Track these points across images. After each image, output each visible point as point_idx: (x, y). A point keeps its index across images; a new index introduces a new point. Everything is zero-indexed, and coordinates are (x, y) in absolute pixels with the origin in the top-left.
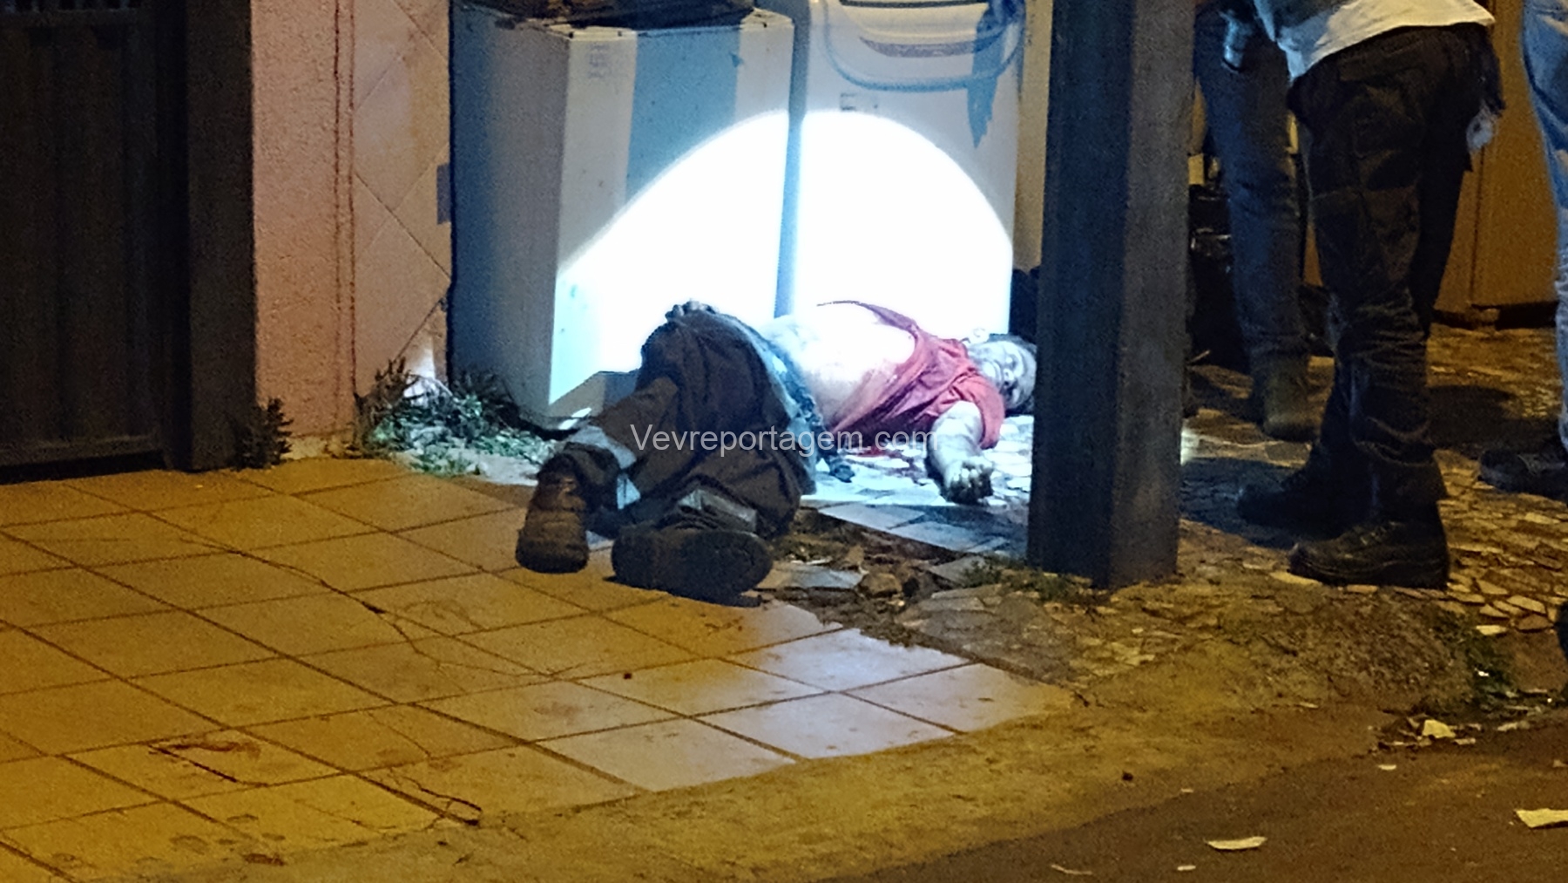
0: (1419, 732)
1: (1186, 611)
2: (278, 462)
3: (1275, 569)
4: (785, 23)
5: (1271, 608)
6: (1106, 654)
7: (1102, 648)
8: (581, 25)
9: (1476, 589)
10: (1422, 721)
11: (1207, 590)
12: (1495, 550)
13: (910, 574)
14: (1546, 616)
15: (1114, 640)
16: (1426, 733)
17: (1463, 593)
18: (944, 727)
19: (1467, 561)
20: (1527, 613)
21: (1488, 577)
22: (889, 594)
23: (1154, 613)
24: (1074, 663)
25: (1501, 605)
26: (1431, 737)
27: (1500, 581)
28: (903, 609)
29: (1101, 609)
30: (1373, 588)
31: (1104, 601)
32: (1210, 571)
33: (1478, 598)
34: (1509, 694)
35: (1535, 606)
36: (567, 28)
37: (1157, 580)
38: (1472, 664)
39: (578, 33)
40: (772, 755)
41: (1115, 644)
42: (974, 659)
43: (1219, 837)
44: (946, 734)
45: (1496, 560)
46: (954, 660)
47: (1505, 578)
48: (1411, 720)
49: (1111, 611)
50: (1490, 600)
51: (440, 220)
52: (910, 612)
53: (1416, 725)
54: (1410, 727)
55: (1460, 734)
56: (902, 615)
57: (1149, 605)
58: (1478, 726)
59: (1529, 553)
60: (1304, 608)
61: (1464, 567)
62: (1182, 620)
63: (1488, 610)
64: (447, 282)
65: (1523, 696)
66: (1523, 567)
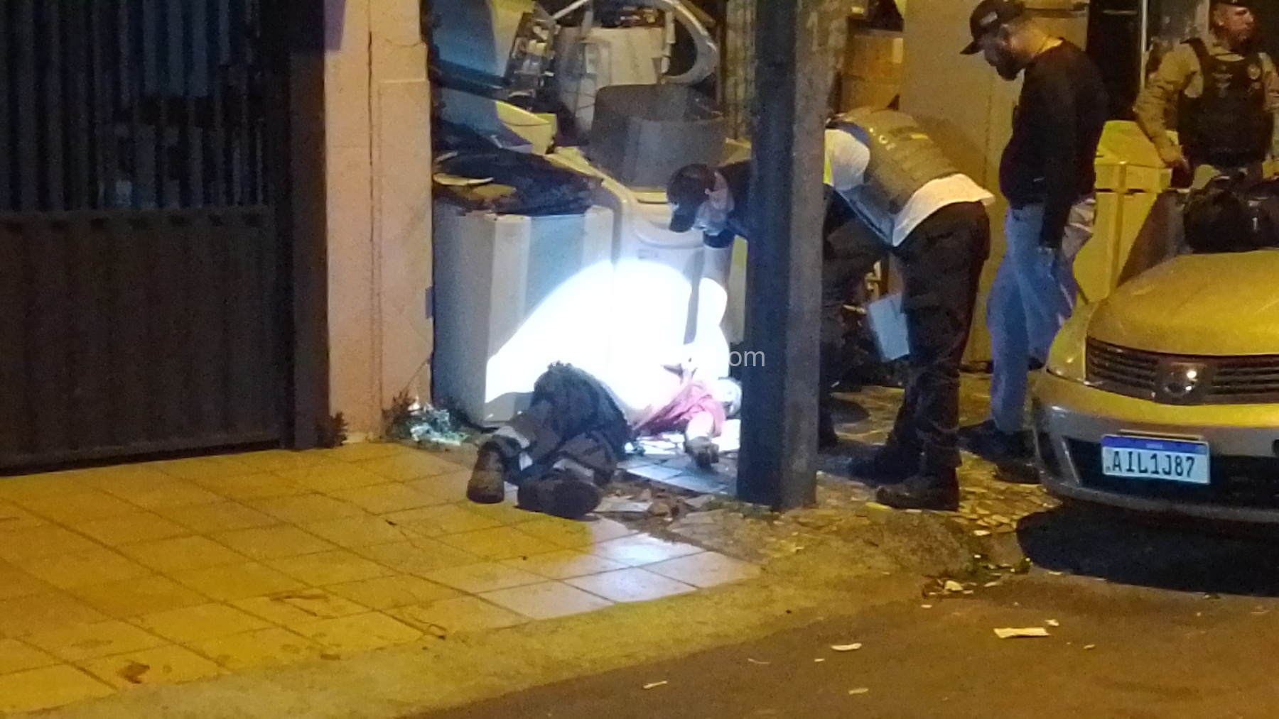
0: (943, 587)
1: (820, 523)
2: (341, 445)
3: (868, 501)
4: (608, 213)
5: (866, 522)
6: (778, 546)
7: (775, 543)
8: (500, 213)
9: (973, 511)
10: (944, 582)
11: (831, 512)
12: (984, 491)
13: (675, 504)
14: (1010, 525)
15: (783, 539)
16: (947, 588)
17: (965, 513)
18: (693, 586)
19: (969, 496)
20: (1001, 524)
21: (980, 505)
22: (664, 515)
23: (803, 524)
24: (761, 551)
25: (986, 519)
26: (950, 590)
27: (986, 507)
28: (671, 522)
29: (776, 522)
30: (918, 511)
31: (777, 518)
32: (834, 502)
33: (974, 516)
34: (992, 567)
35: (1005, 520)
36: (494, 215)
37: (805, 506)
38: (972, 551)
39: (500, 218)
40: (600, 601)
41: (783, 541)
42: (709, 549)
43: (837, 643)
44: (693, 589)
45: (983, 496)
46: (697, 549)
47: (989, 505)
48: (939, 581)
49: (781, 523)
50: (981, 517)
51: (428, 317)
52: (674, 524)
53: (941, 583)
54: (938, 585)
55: (966, 589)
56: (671, 526)
57: (801, 520)
58: (974, 584)
59: (1002, 492)
60: (882, 521)
61: (968, 499)
62: (819, 528)
63: (980, 522)
64: (430, 350)
65: (999, 568)
66: (998, 499)
